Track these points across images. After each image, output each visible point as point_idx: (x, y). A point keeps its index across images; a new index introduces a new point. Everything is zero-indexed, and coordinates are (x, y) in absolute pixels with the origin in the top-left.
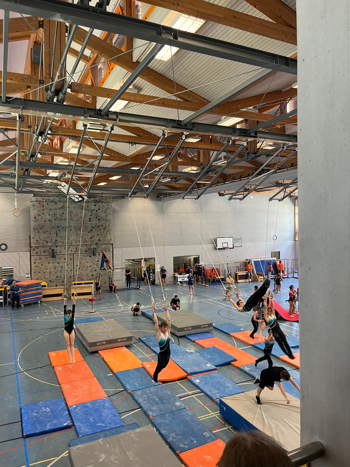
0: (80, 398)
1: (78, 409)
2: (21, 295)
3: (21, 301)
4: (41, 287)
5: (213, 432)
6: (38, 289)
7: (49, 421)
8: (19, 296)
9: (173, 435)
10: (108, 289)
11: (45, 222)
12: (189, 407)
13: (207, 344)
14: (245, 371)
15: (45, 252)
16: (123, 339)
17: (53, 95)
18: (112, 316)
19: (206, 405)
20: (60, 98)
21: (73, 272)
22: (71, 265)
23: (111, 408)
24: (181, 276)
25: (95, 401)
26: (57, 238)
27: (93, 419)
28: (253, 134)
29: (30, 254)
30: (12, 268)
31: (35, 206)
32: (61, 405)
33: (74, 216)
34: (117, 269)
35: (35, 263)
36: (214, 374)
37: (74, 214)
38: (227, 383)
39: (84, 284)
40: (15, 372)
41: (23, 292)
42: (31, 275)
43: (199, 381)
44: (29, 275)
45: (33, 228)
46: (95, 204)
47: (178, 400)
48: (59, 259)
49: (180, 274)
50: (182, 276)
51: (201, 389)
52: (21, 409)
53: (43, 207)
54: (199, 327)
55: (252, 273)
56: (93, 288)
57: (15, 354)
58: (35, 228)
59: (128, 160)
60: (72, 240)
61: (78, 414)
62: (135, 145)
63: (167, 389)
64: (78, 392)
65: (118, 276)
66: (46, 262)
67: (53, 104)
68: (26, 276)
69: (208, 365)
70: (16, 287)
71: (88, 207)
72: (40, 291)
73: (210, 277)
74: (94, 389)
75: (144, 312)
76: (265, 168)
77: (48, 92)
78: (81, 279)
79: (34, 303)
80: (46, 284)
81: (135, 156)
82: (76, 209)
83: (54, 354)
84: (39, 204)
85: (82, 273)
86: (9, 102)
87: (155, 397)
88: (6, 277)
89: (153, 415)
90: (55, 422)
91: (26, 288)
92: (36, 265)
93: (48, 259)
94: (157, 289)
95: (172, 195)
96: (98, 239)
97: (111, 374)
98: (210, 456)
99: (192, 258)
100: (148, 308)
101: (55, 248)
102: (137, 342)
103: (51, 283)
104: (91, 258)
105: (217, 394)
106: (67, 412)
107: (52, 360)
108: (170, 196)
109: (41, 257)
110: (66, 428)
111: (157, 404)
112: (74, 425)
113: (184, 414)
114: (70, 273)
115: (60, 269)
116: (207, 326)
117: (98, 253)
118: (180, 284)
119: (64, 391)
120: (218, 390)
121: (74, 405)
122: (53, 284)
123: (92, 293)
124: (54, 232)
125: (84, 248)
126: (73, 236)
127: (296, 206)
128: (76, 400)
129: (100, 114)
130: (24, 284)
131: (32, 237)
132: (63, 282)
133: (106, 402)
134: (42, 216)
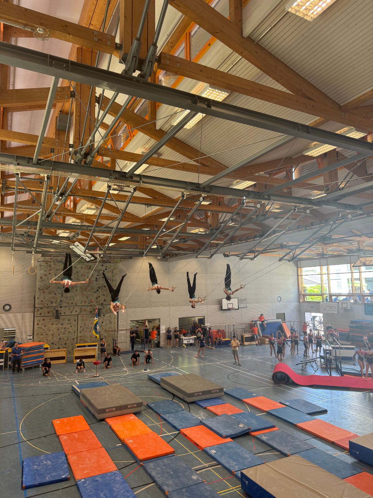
0: (88, 471)
1: (87, 483)
2: (23, 358)
3: (23, 364)
4: (43, 349)
6: (41, 352)
8: (21, 359)
10: (112, 352)
12: (206, 481)
13: (220, 410)
14: (262, 441)
15: (49, 313)
16: (134, 405)
17: (82, 157)
18: (117, 381)
19: (225, 479)
20: (88, 161)
21: (77, 334)
22: (75, 326)
23: (123, 482)
25: (105, 475)
26: (63, 299)
27: (104, 495)
28: (266, 197)
29: (34, 316)
30: (15, 329)
31: (42, 267)
33: (81, 276)
34: (121, 330)
35: (38, 324)
36: (230, 444)
37: (81, 274)
38: (245, 453)
39: (88, 347)
40: (16, 441)
41: (25, 355)
42: (33, 337)
43: (215, 452)
44: (31, 337)
45: (39, 288)
46: (101, 264)
47: (195, 473)
48: (63, 320)
49: (185, 336)
50: (188, 338)
51: (218, 461)
53: (50, 267)
54: (209, 392)
55: (258, 336)
56: (97, 350)
57: (17, 422)
58: (40, 288)
59: (141, 221)
60: (77, 300)
61: (87, 490)
62: (151, 206)
63: (182, 460)
64: (86, 464)
65: (122, 338)
66: (49, 323)
67: (80, 166)
68: (29, 338)
70: (18, 349)
72: (42, 354)
73: (216, 339)
74: (103, 461)
75: (151, 376)
76: (276, 229)
77: (78, 155)
78: (85, 341)
79: (35, 367)
80: (49, 347)
81: (147, 218)
82: (82, 269)
83: (58, 422)
84: (46, 264)
85: (86, 335)
86: (40, 163)
87: (168, 470)
88: (7, 339)
89: (169, 490)
91: (29, 350)
92: (39, 326)
93: (52, 320)
94: (162, 351)
95: (178, 256)
96: (103, 299)
97: (121, 444)
99: (197, 318)
100: (154, 373)
101: (59, 309)
102: (146, 409)
103: (53, 345)
105: (235, 466)
107: (56, 428)
108: (176, 256)
109: (45, 318)
111: (172, 478)
113: (202, 489)
114: (73, 334)
115: (63, 330)
116: (218, 391)
117: (103, 314)
118: (185, 346)
119: (70, 463)
120: (235, 462)
121: (82, 479)
122: (56, 347)
123: (96, 356)
124: (60, 293)
125: (89, 309)
126: (78, 297)
127: (299, 268)
128: (85, 473)
129: (125, 177)
130: (26, 346)
131: (36, 298)
132: (66, 344)
133: (117, 476)
134: (48, 276)
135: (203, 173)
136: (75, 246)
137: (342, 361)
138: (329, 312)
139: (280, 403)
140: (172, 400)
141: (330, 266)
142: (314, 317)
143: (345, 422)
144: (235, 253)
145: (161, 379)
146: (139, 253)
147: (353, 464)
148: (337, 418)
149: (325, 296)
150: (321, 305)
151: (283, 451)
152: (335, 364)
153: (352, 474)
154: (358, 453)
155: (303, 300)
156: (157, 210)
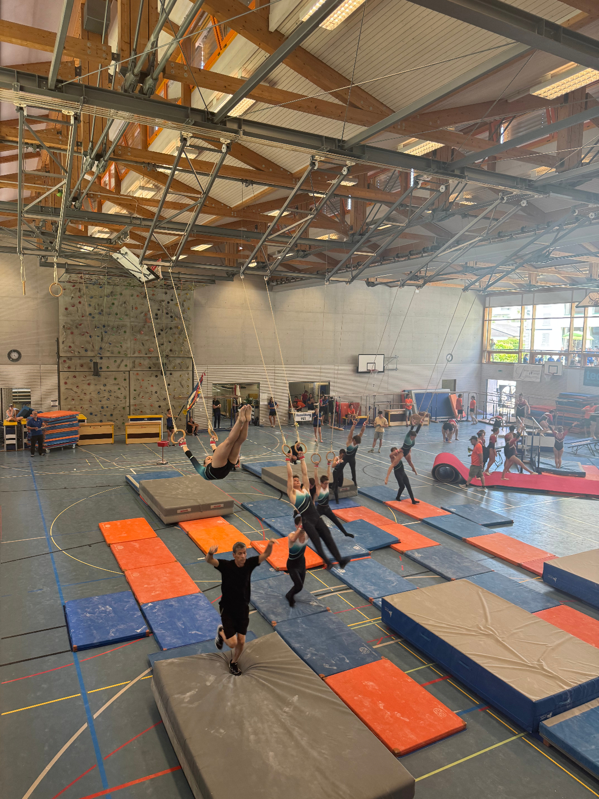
0: (158, 592)
1: (156, 609)
3: (45, 443)
4: (77, 422)
5: (374, 647)
6: (72, 425)
7: (113, 626)
8: (42, 435)
9: (312, 650)
10: (185, 429)
11: (83, 317)
12: (332, 609)
13: (351, 515)
14: (415, 559)
15: (82, 366)
16: (219, 505)
17: (136, 80)
20: (147, 86)
21: (128, 400)
22: (126, 388)
23: (209, 608)
24: (299, 413)
25: (182, 598)
26: (103, 345)
27: (182, 624)
28: (457, 172)
29: (58, 370)
30: (29, 390)
31: (67, 291)
32: (129, 602)
33: (131, 309)
35: (66, 383)
36: (366, 561)
37: (131, 306)
38: (388, 575)
39: (147, 420)
40: (47, 550)
41: (48, 429)
42: (59, 403)
44: (57, 403)
45: (64, 327)
46: (164, 290)
47: (315, 598)
48: (106, 378)
49: (298, 411)
50: (302, 413)
51: (349, 584)
52: (64, 607)
53: (80, 291)
56: (162, 426)
57: (45, 524)
58: (66, 327)
59: (232, 215)
60: (127, 348)
61: (157, 617)
62: (252, 185)
64: (154, 584)
65: (201, 410)
66: (84, 382)
67: (133, 97)
68: (52, 404)
69: (357, 548)
70: (38, 420)
71: (153, 295)
72: (75, 429)
73: (346, 416)
74: (179, 580)
75: (247, 465)
76: (466, 233)
77: (128, 74)
78: (142, 411)
79: (66, 448)
80: (85, 418)
81: (244, 209)
82: (133, 297)
83: (108, 526)
84: (74, 286)
85: (143, 403)
86: (60, 88)
88: (18, 406)
89: (277, 621)
90: (122, 627)
92: (67, 386)
93: (88, 378)
94: (262, 432)
96: (169, 349)
98: (373, 682)
99: (317, 384)
100: (251, 461)
101: (98, 361)
102: (240, 510)
103: (91, 416)
104: (158, 379)
105: (374, 591)
106: (140, 613)
107: (105, 534)
108: (288, 283)
109: (77, 374)
110: (141, 636)
112: (152, 632)
113: (325, 620)
114: (124, 401)
115: (106, 394)
116: (348, 489)
117: (169, 372)
118: (298, 426)
119: (130, 581)
120: (374, 586)
121: (149, 603)
122: (96, 419)
123: (160, 434)
124: (98, 335)
125: (146, 362)
126: (129, 342)
127: (487, 307)
128: (152, 596)
129: (212, 121)
130: (49, 416)
131: (61, 341)
132: (112, 415)
133: (200, 600)
134: (77, 308)
135: (351, 120)
136: (122, 254)
137: (541, 453)
138: (528, 379)
139: (442, 508)
140: (279, 499)
141: (538, 306)
142: (502, 387)
143: (539, 538)
144: (385, 281)
145: (263, 470)
146: (227, 273)
147: (546, 594)
148: (528, 532)
149: (523, 354)
150: (515, 369)
151: (445, 574)
152: (530, 457)
153: (544, 608)
154: (555, 579)
155: (487, 361)
156: (263, 194)
